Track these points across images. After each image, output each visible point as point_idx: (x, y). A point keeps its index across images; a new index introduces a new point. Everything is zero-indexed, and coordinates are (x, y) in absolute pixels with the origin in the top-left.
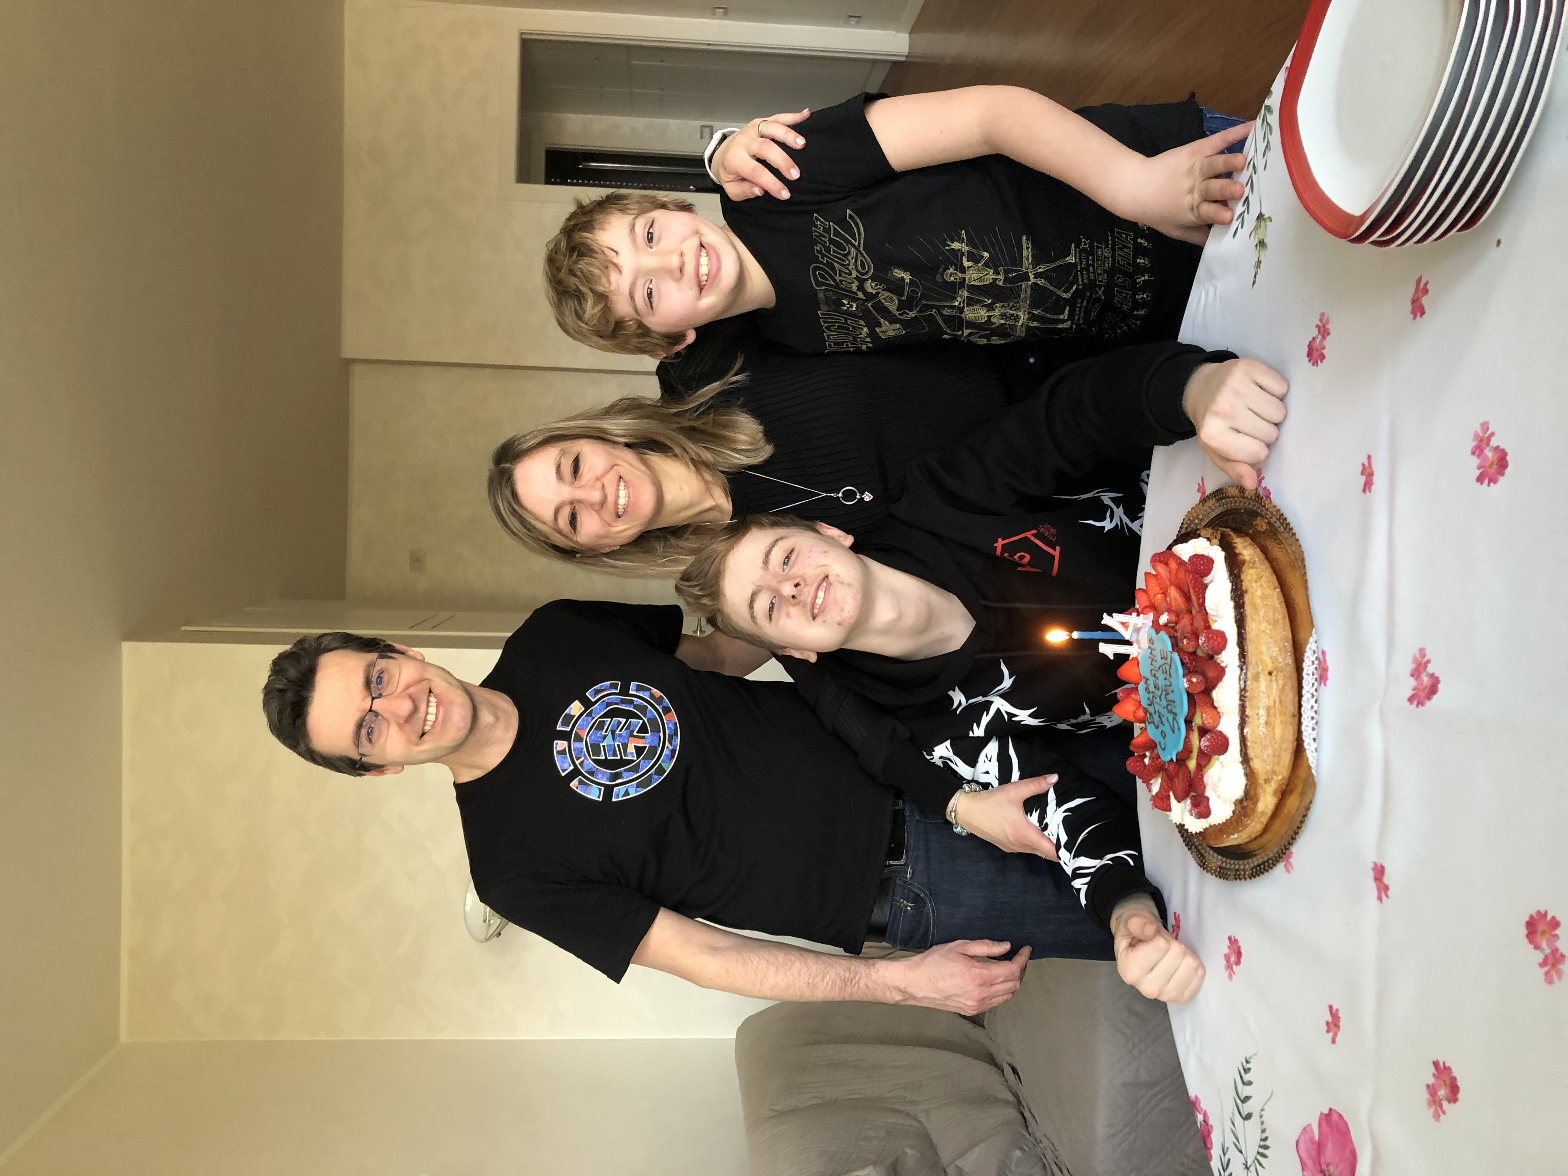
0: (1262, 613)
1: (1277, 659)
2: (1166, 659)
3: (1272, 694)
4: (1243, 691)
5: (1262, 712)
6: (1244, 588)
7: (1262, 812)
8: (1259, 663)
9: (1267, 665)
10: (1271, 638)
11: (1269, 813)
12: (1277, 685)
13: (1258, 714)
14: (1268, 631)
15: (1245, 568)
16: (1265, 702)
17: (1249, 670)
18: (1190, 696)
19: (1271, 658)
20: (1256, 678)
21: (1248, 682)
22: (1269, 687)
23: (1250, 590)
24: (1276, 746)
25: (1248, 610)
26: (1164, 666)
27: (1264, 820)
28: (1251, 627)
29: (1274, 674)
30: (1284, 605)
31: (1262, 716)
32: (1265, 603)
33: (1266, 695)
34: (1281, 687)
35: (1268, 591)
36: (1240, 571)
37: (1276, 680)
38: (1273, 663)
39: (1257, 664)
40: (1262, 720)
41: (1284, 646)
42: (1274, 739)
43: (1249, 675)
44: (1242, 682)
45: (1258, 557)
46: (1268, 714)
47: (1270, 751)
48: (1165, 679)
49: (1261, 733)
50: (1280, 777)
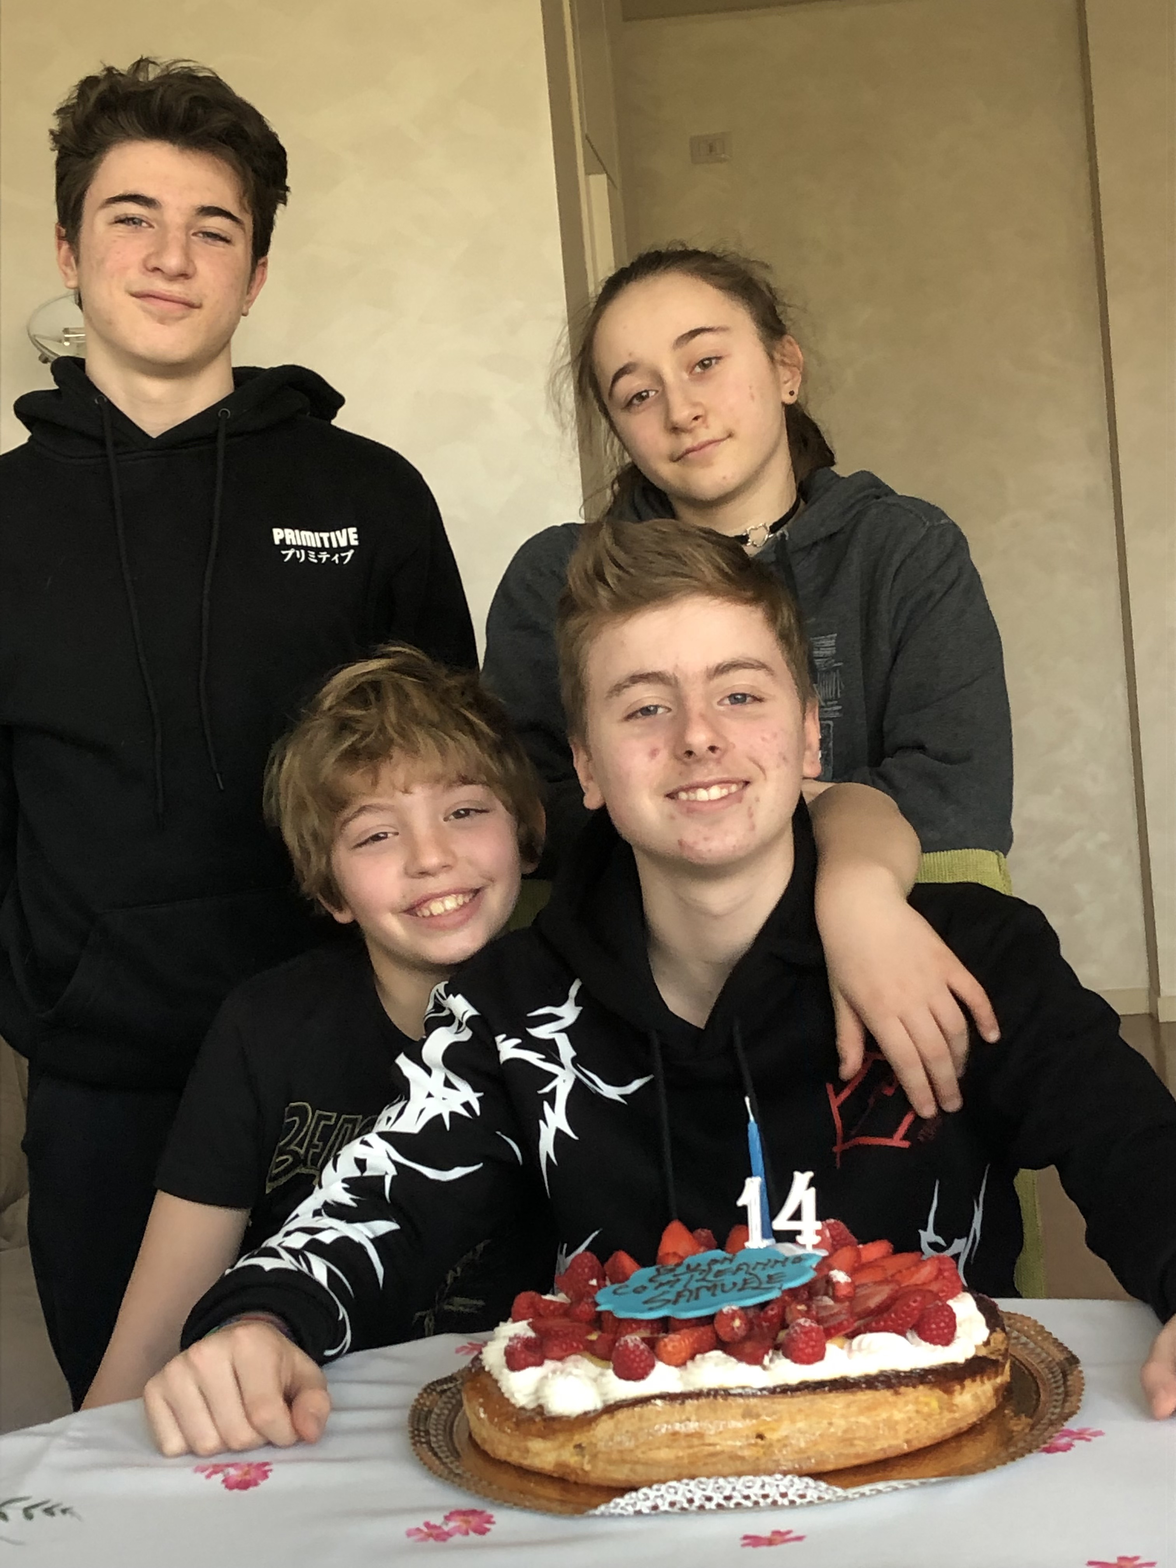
0: (862, 1419)
1: (785, 1446)
2: (768, 1282)
3: (726, 1440)
4: (726, 1393)
5: (693, 1426)
6: (903, 1389)
7: (527, 1451)
8: (775, 1417)
9: (773, 1430)
10: (821, 1435)
11: (526, 1462)
12: (741, 1447)
13: (689, 1420)
14: (832, 1430)
15: (938, 1393)
16: (710, 1430)
17: (763, 1400)
18: (709, 1320)
19: (787, 1437)
20: (748, 1414)
21: (740, 1401)
22: (736, 1433)
23: (900, 1400)
24: (639, 1454)
25: (865, 1397)
26: (755, 1279)
27: (515, 1457)
28: (837, 1402)
29: (759, 1441)
30: (881, 1456)
31: (686, 1426)
32: (881, 1425)
33: (721, 1429)
34: (740, 1453)
35: (901, 1429)
36: (934, 1385)
37: (751, 1445)
38: (779, 1441)
39: (774, 1413)
40: (678, 1427)
41: (809, 1458)
42: (651, 1450)
43: (753, 1401)
44: (740, 1391)
45: (961, 1419)
46: (688, 1435)
47: (629, 1444)
48: (735, 1284)
49: (657, 1427)
50: (587, 1467)
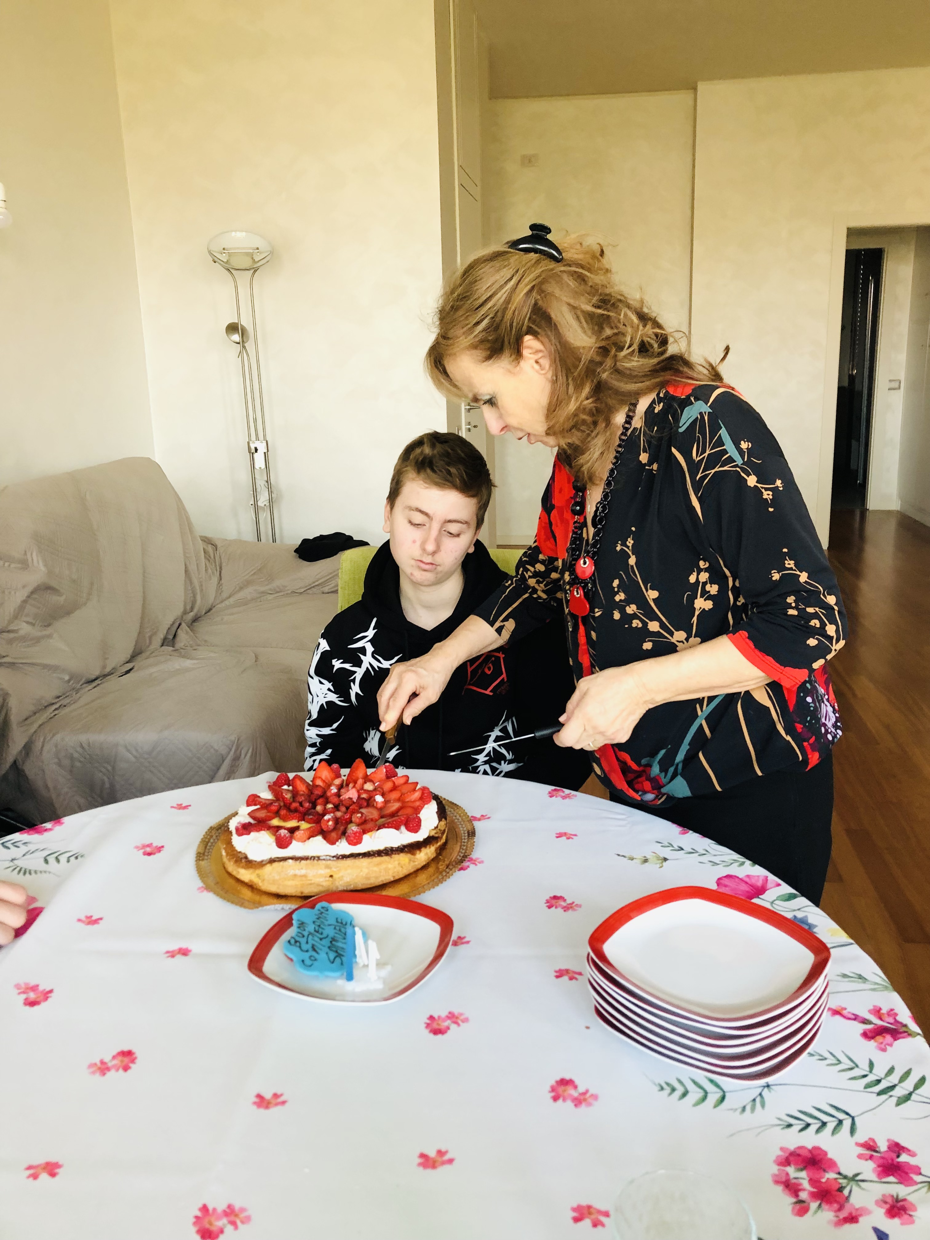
0: (375, 869)
1: (341, 880)
3: (317, 878)
4: (319, 858)
5: (303, 872)
6: (393, 856)
7: (239, 872)
8: (338, 869)
9: (337, 874)
10: (357, 875)
11: (238, 877)
12: (322, 882)
13: (302, 869)
14: (361, 873)
15: (409, 855)
16: (310, 874)
17: (334, 862)
19: (342, 876)
20: (328, 867)
21: (324, 862)
22: (322, 876)
23: (392, 860)
24: (281, 881)
25: (377, 859)
27: (234, 873)
28: (365, 861)
29: (331, 879)
30: (381, 883)
31: (300, 872)
32: (382, 871)
33: (315, 874)
34: (321, 884)
35: (391, 872)
36: (407, 852)
37: (326, 881)
38: (339, 878)
39: (338, 867)
40: (298, 872)
41: (351, 885)
42: (285, 880)
43: (329, 862)
44: (324, 857)
45: (419, 864)
46: (302, 876)
47: (277, 877)
49: (289, 871)
50: (260, 884)
